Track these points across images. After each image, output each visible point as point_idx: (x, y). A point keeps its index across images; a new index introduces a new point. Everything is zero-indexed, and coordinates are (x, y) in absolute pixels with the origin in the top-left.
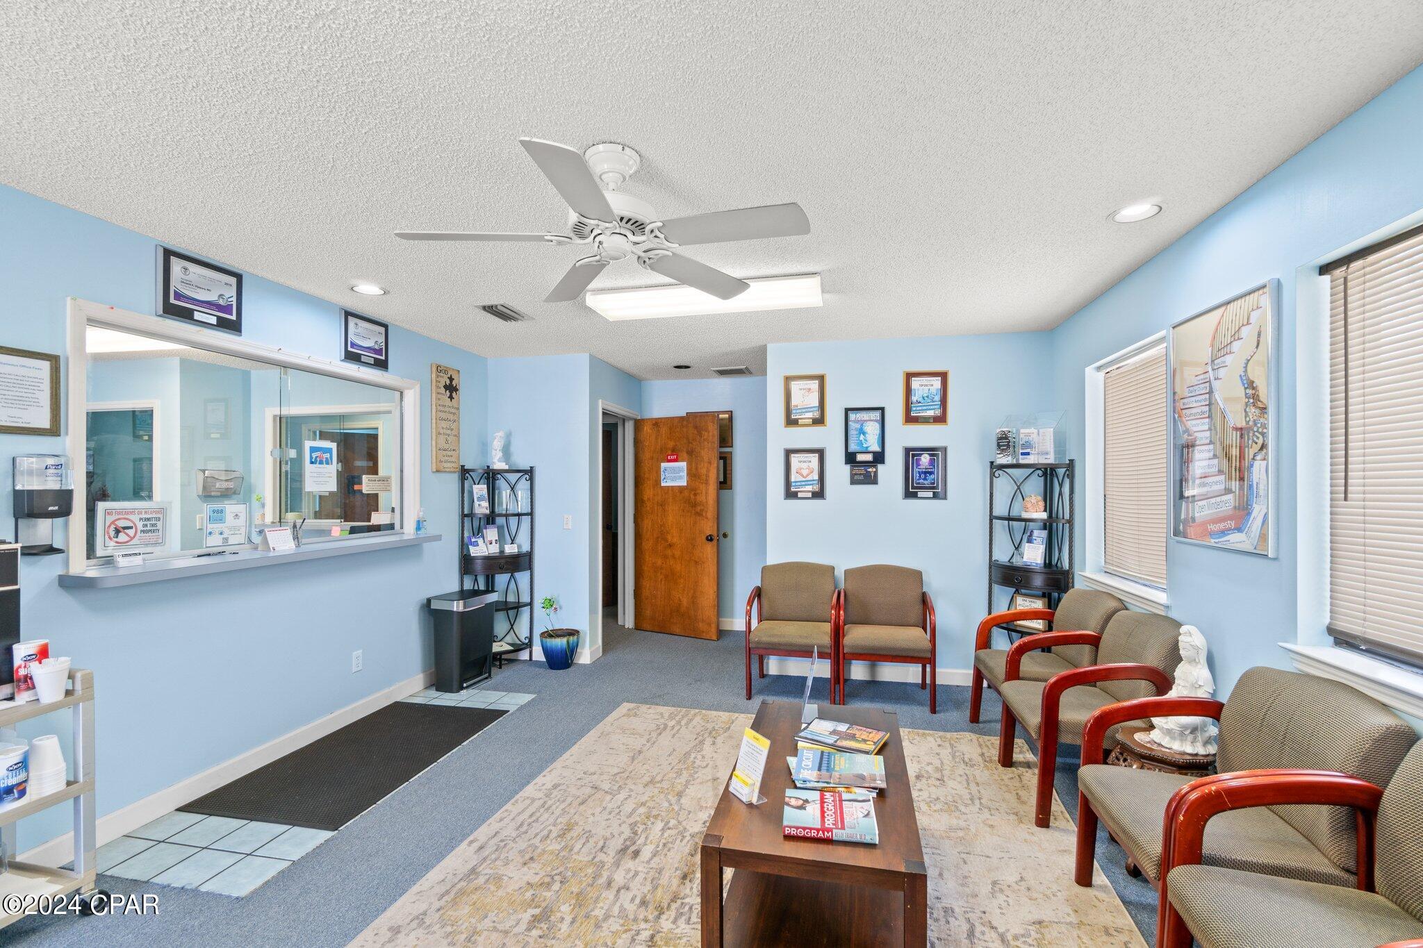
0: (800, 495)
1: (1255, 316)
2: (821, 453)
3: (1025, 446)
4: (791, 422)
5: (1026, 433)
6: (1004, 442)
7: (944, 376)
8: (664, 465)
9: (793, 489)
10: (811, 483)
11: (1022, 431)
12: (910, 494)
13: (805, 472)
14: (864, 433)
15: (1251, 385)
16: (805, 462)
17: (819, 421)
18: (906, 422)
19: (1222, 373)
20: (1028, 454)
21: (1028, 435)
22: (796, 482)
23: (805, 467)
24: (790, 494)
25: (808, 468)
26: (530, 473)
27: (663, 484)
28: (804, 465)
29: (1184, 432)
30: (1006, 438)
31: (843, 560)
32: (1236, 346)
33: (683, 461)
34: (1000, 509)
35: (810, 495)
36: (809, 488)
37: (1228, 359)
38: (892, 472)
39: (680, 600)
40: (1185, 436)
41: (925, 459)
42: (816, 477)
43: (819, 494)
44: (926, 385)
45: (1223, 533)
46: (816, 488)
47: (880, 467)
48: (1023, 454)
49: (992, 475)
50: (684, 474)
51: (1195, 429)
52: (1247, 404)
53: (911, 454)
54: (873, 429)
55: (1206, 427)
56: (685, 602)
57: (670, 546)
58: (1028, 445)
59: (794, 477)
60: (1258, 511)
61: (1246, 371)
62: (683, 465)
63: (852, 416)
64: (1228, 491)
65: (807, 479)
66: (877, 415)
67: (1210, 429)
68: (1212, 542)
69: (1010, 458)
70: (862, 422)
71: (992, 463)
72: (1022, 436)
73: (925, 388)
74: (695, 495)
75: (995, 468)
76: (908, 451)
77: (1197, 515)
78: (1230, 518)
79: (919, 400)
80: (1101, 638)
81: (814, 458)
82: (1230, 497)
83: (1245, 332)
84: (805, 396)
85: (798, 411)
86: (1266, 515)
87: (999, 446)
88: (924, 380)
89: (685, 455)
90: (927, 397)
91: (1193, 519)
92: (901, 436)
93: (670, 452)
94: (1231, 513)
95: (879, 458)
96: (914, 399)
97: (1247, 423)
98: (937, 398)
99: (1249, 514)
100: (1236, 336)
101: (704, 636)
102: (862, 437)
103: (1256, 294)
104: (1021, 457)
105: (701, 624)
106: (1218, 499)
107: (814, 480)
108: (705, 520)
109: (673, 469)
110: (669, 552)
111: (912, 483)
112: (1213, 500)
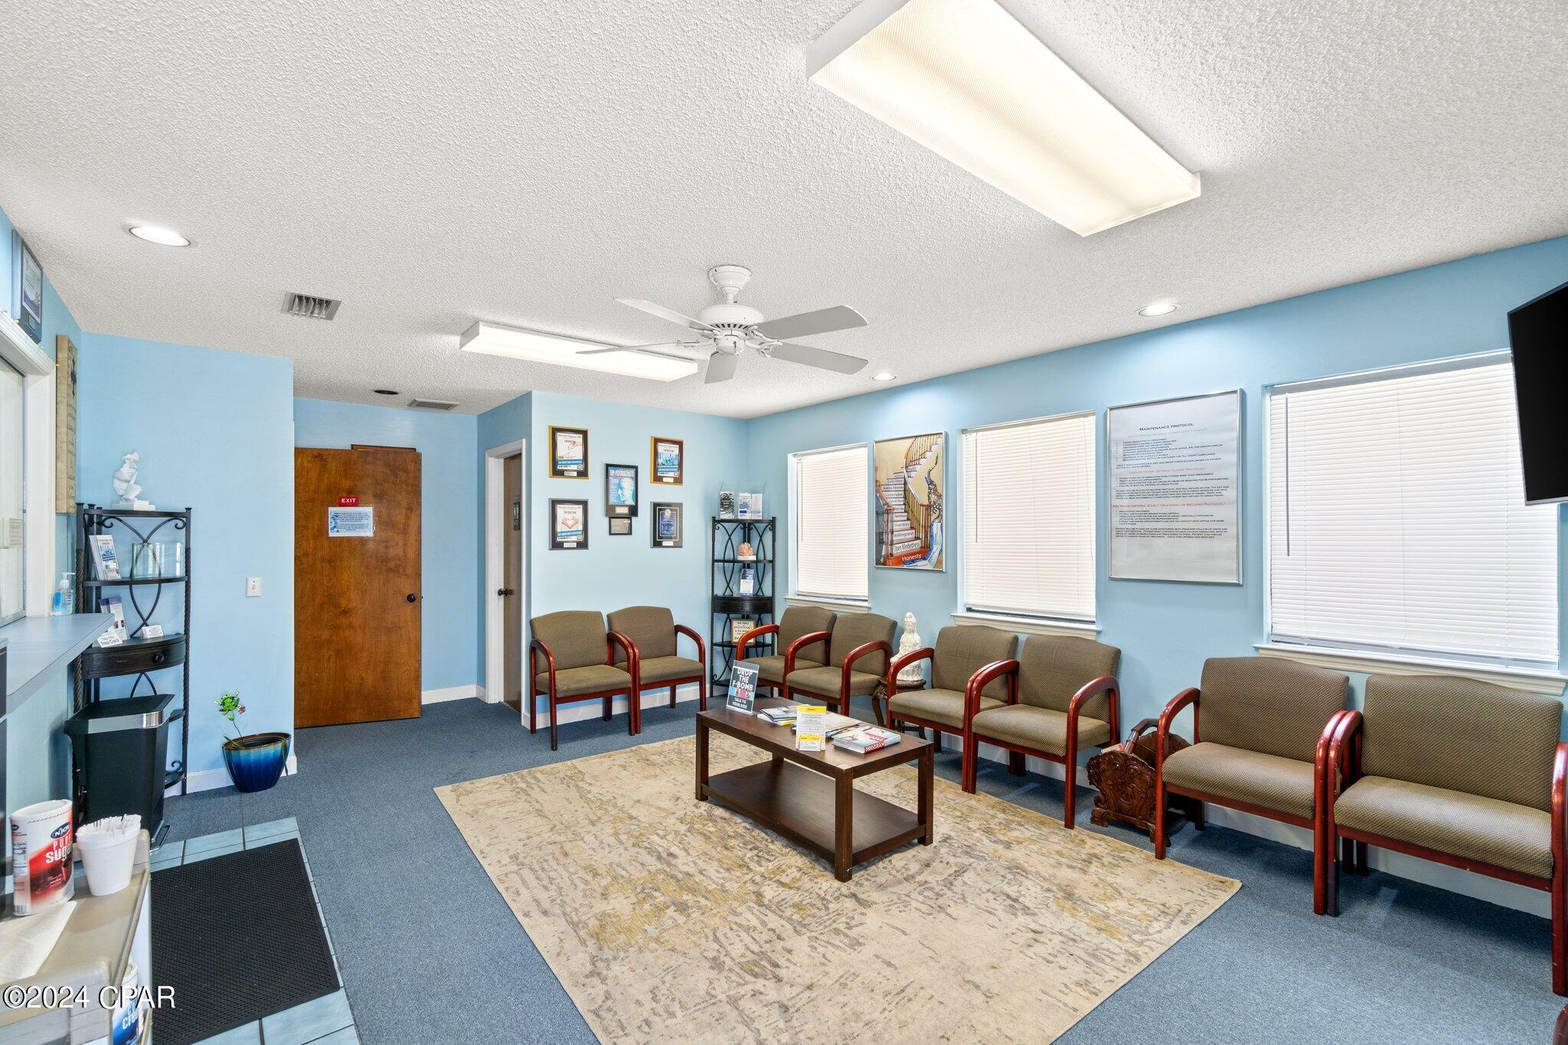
0: (565, 545)
1: (934, 448)
2: (584, 504)
3: (742, 506)
4: (557, 472)
5: (743, 497)
6: (726, 502)
7: (680, 444)
8: (332, 510)
9: (559, 540)
10: (575, 533)
11: (741, 494)
12: (657, 544)
13: (570, 523)
14: (622, 489)
15: (931, 483)
16: (570, 513)
17: (583, 474)
18: (654, 480)
19: (913, 474)
20: (745, 512)
21: (745, 498)
22: (561, 532)
23: (571, 517)
24: (556, 545)
25: (573, 519)
26: (180, 518)
27: (331, 534)
28: (570, 516)
29: (884, 505)
30: (728, 499)
31: (607, 605)
32: (922, 461)
33: (366, 504)
34: (719, 555)
35: (575, 545)
36: (574, 538)
37: (918, 467)
38: (643, 523)
39: (362, 679)
40: (886, 507)
41: (668, 513)
42: (581, 528)
43: (583, 545)
44: (668, 451)
45: (913, 561)
46: (581, 538)
47: (634, 519)
48: (741, 512)
49: (714, 529)
50: (370, 522)
51: (893, 503)
52: (929, 493)
53: (658, 508)
54: (628, 485)
55: (902, 503)
56: (370, 680)
57: (345, 612)
58: (745, 505)
59: (560, 528)
60: (936, 549)
61: (929, 476)
62: (369, 510)
63: (612, 472)
64: (917, 538)
65: (573, 529)
66: (632, 472)
67: (904, 504)
68: (905, 567)
69: (731, 514)
70: (620, 478)
71: (714, 518)
72: (740, 498)
73: (667, 452)
74: (387, 547)
75: (716, 522)
76: (655, 505)
77: (894, 552)
78: (919, 553)
79: (664, 462)
80: (831, 634)
81: (579, 509)
82: (919, 541)
83: (928, 454)
84: (569, 449)
85: (563, 462)
86: (941, 551)
87: (722, 504)
88: (667, 445)
89: (371, 498)
90: (669, 460)
91: (892, 555)
92: (651, 493)
93: (344, 495)
94: (919, 550)
95: (634, 511)
96: (660, 461)
97: (930, 503)
98: (676, 462)
99: (931, 550)
100: (923, 456)
101: (402, 715)
102: (620, 492)
103: (935, 436)
104: (739, 514)
105: (396, 703)
106: (910, 543)
107: (578, 531)
108: (403, 577)
109: (351, 516)
110: (343, 621)
111: (659, 535)
112: (906, 544)
